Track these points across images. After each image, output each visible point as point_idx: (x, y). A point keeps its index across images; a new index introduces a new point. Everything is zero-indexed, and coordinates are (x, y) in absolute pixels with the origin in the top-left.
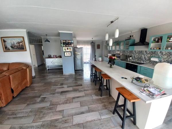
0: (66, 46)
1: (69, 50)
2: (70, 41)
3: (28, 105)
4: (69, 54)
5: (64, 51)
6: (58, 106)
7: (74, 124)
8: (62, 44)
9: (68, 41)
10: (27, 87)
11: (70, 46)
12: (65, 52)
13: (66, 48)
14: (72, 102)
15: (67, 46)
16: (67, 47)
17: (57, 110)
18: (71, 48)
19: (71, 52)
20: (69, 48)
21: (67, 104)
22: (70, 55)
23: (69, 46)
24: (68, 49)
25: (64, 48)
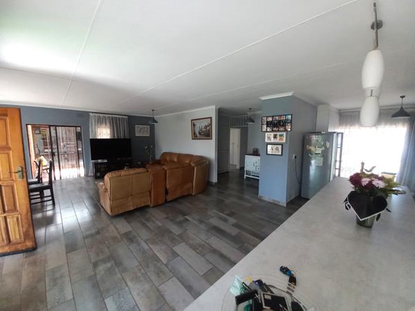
0: (273, 131)
1: (277, 141)
2: (283, 118)
3: (167, 218)
4: (277, 149)
5: (267, 141)
6: (183, 244)
7: (160, 288)
8: (265, 126)
9: (277, 118)
10: (190, 195)
11: (282, 129)
12: (267, 144)
13: (272, 134)
14: (203, 256)
15: (275, 129)
16: (275, 131)
17: (174, 248)
18: (285, 134)
19: (282, 145)
20: (278, 134)
21: (193, 252)
22: (280, 153)
23: (278, 131)
24: (275, 137)
25: (266, 134)
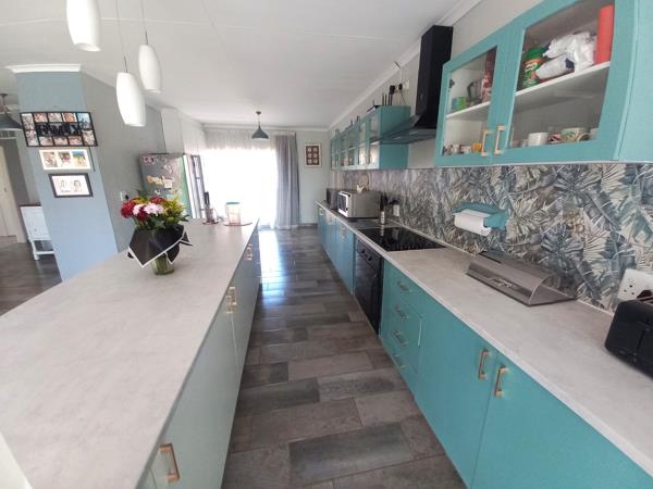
0: (54, 145)
4: (76, 183)
8: (32, 133)
9: (58, 116)
11: (75, 141)
12: (51, 175)
13: (56, 151)
15: (59, 141)
16: (61, 146)
18: (85, 151)
19: (85, 174)
20: (71, 151)
22: (86, 192)
23: (69, 145)
24: (65, 158)
25: (41, 151)
